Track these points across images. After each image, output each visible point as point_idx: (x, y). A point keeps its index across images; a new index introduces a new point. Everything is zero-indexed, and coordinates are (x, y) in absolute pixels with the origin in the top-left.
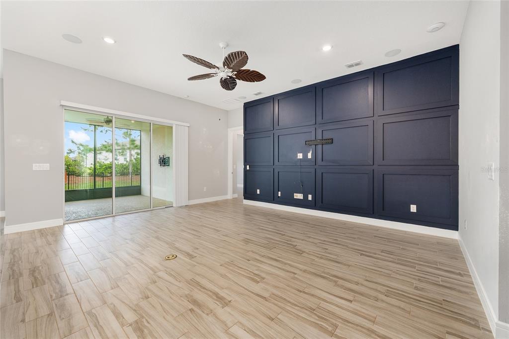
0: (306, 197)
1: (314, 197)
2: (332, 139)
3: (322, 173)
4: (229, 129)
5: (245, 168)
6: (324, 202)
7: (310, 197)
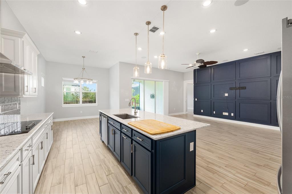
0: (230, 114)
1: (235, 115)
2: (246, 87)
3: (240, 103)
4: (184, 81)
5: (195, 100)
6: (240, 117)
7: (232, 114)
